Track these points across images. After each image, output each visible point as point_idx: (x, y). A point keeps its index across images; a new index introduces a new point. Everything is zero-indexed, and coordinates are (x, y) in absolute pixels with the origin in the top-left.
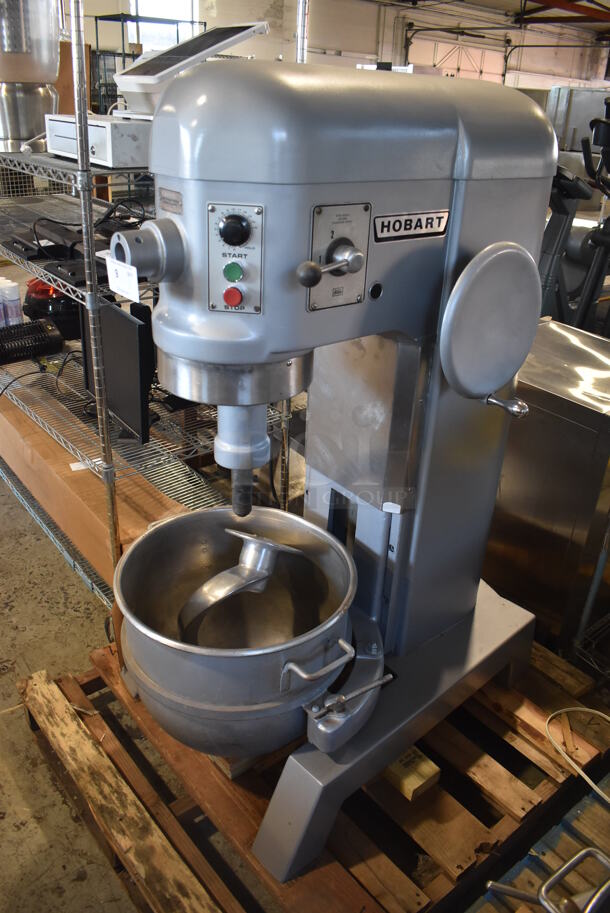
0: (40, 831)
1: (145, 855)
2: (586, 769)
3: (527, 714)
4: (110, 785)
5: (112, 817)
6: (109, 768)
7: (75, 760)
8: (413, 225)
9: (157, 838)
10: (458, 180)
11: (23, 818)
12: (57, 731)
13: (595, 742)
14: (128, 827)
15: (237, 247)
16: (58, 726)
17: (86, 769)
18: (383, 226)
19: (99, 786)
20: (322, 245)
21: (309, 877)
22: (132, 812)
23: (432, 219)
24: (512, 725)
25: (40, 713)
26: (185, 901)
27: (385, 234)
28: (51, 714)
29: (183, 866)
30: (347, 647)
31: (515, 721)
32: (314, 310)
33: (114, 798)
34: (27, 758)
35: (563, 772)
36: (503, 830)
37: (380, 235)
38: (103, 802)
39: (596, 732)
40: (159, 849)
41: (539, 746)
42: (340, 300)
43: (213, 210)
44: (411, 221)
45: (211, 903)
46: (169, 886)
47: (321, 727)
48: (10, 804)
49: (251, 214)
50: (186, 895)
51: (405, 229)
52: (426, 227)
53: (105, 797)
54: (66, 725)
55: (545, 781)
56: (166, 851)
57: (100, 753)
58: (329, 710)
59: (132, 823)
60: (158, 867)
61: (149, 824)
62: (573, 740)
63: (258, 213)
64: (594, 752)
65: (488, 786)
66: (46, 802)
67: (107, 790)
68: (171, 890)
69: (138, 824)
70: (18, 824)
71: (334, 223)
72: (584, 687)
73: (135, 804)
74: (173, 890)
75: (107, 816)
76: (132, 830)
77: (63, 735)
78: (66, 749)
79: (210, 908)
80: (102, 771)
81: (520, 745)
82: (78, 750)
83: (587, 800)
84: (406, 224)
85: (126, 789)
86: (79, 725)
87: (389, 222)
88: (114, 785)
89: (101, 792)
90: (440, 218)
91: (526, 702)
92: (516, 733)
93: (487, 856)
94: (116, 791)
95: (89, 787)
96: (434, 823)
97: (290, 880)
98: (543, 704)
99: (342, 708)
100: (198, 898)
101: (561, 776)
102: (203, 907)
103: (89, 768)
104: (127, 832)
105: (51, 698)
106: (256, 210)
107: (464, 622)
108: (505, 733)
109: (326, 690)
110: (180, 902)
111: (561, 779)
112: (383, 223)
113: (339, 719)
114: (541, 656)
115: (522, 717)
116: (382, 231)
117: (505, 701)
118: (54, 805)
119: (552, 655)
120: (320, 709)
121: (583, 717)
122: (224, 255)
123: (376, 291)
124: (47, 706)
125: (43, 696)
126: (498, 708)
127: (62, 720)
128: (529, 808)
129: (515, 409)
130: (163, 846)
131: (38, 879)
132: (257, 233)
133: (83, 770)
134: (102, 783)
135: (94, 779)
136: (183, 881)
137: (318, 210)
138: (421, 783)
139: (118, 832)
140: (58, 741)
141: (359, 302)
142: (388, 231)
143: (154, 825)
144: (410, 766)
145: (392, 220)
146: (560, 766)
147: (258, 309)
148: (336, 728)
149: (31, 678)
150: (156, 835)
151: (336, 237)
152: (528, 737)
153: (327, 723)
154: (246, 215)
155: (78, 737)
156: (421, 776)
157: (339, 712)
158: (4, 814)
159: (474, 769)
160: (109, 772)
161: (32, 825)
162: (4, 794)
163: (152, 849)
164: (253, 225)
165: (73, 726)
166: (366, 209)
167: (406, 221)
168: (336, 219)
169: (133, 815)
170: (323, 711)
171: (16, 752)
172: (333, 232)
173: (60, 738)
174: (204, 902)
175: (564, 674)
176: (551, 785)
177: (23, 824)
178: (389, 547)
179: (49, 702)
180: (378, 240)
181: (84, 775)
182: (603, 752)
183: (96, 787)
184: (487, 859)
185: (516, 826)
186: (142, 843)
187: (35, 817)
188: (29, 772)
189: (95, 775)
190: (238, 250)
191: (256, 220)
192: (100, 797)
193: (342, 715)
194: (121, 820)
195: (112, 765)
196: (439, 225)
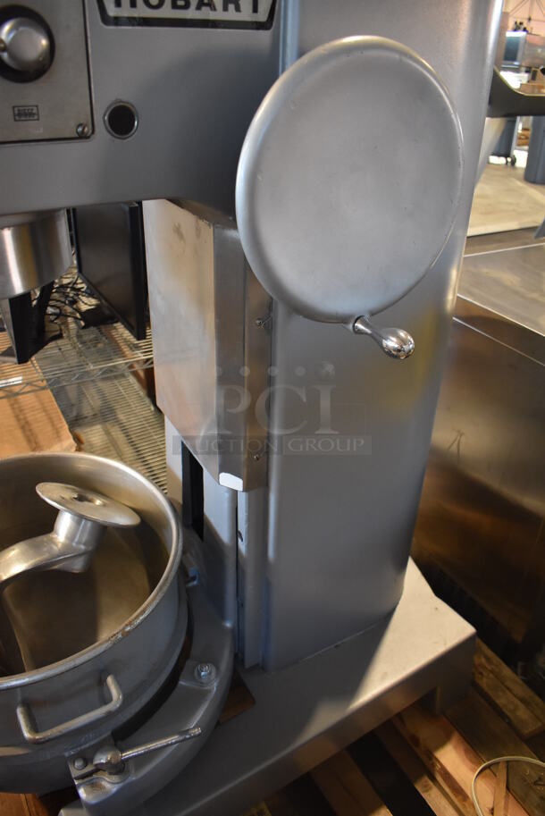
3: (451, 758)
24: (428, 768)
27: (127, 10)
30: (115, 691)
31: (433, 765)
37: (113, 11)
41: (461, 808)
47: (82, 792)
51: (175, 5)
58: (99, 768)
62: (506, 808)
72: (540, 724)
81: (436, 799)
91: (456, 737)
92: (433, 779)
98: (479, 745)
99: (118, 768)
108: (419, 777)
109: (109, 733)
113: (109, 783)
114: (492, 671)
115: (443, 761)
116: (118, 5)
117: (425, 732)
119: (506, 671)
120: (86, 764)
121: (528, 772)
126: (416, 740)
129: (391, 343)
141: (82, 136)
142: (134, 5)
148: (103, 797)
152: (447, 790)
153: (94, 786)
157: (111, 774)
170: (89, 768)
175: (519, 703)
178: (237, 534)
193: (115, 778)
196: (255, 10)
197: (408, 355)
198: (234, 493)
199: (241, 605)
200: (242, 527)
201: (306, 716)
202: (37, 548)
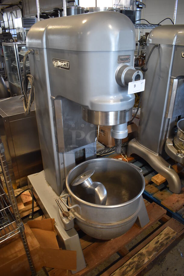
1: (149, 253)
4: (127, 268)
5: (139, 265)
6: (120, 269)
9: (144, 251)
14: (141, 259)
19: (128, 272)
26: (160, 241)
29: (151, 243)
33: (132, 266)
38: (134, 269)
40: (147, 250)
45: (159, 235)
46: (157, 245)
50: (158, 241)
53: (132, 269)
56: (147, 248)
59: (140, 258)
60: (153, 249)
67: (129, 269)
68: (158, 245)
69: (140, 257)
73: (133, 259)
74: (158, 244)
79: (160, 235)
80: (122, 272)
85: (128, 262)
89: (130, 270)
95: (129, 274)
100: (158, 238)
102: (160, 237)
104: (143, 259)
110: (161, 242)
130: (146, 248)
134: (127, 271)
135: (126, 274)
136: (155, 242)
139: (144, 262)
150: (142, 251)
163: (147, 252)
169: (137, 259)
174: (159, 237)
183: (129, 272)
186: (146, 255)
192: (132, 270)
194: (139, 262)
195: (119, 269)
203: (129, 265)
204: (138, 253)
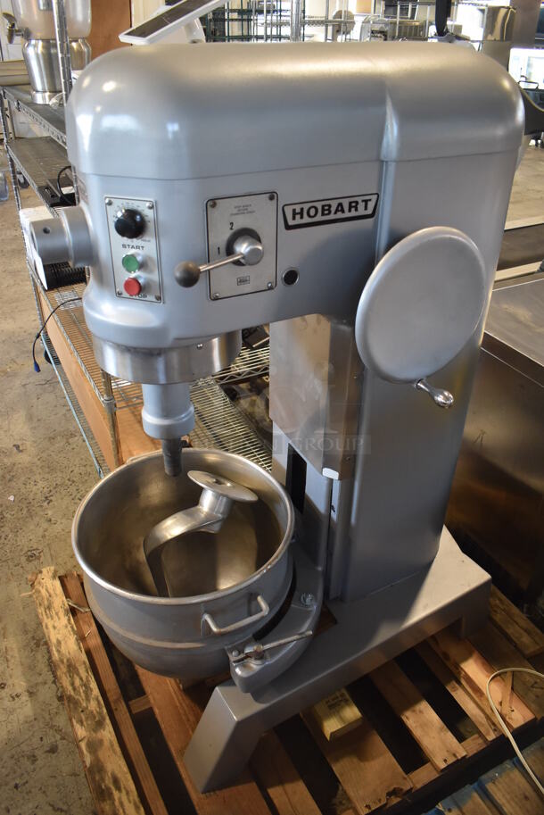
0: (29, 705)
1: (94, 746)
2: (516, 733)
3: (472, 668)
4: (81, 679)
5: (75, 708)
6: (84, 663)
7: (59, 651)
8: (333, 209)
9: (108, 733)
10: (387, 162)
11: (19, 690)
12: (50, 623)
13: (533, 706)
14: (87, 719)
15: (135, 240)
16: (52, 619)
17: (65, 661)
18: (294, 214)
19: (72, 677)
20: (221, 236)
21: (226, 792)
22: (93, 706)
23: (357, 203)
24: (456, 675)
25: (40, 605)
26: (116, 794)
27: (298, 221)
28: (49, 607)
29: (123, 763)
30: (263, 605)
31: (460, 673)
32: (216, 299)
33: (81, 691)
34: (33, 638)
35: (495, 730)
36: (422, 777)
37: (291, 222)
38: (72, 693)
39: (537, 696)
40: (106, 743)
41: (477, 699)
42: (247, 288)
43: (110, 204)
44: (330, 206)
45: (137, 799)
46: (107, 778)
47: (238, 671)
48: (11, 677)
49: (143, 207)
50: (118, 788)
51: (323, 214)
52: (350, 211)
53: (74, 689)
54: (59, 618)
55: (476, 736)
56: (112, 746)
57: (80, 648)
58: (248, 656)
59: (91, 715)
60: (102, 760)
61: (104, 719)
62: (511, 702)
63: (151, 208)
64: (529, 716)
65: (417, 733)
66: (40, 679)
67: (77, 682)
68: (107, 782)
69: (95, 718)
70: (14, 695)
71: (232, 215)
72: (538, 647)
73: (97, 700)
74: (109, 782)
75: (72, 706)
76: (89, 722)
77: (54, 627)
78: (54, 641)
79: (135, 804)
80: (77, 665)
81: (461, 697)
82: (62, 642)
83: (508, 764)
84: (323, 210)
85: (93, 685)
86: (69, 620)
87: (302, 209)
88: (84, 679)
89: (73, 684)
90: (366, 202)
91: (476, 655)
92: (459, 683)
93: (399, 799)
94: (85, 685)
95: (64, 678)
96: (355, 760)
97: (209, 791)
98: (492, 660)
99: (260, 656)
100: (127, 793)
101: (491, 732)
102: (130, 802)
103: (68, 660)
104: (85, 723)
105: (51, 592)
106: (148, 204)
107: (418, 574)
108: (449, 681)
109: (250, 636)
110: (112, 793)
111: (491, 737)
112: (294, 210)
113: (255, 665)
114: (504, 610)
115: (466, 670)
116: (294, 218)
117: (454, 651)
118: (45, 683)
119: (515, 610)
120: (239, 654)
121: (528, 678)
122: (124, 246)
123: (291, 277)
124: (48, 599)
125: (47, 590)
126: (446, 656)
127: (57, 614)
128: (451, 760)
129: (440, 399)
131: (19, 746)
132: (151, 226)
133: (62, 662)
134: (75, 676)
135: (69, 671)
136: (119, 775)
137: (213, 203)
138: (340, 727)
139: (77, 722)
140: (49, 633)
141: (270, 288)
142: (302, 217)
143: (108, 721)
144: (334, 708)
145: (306, 207)
146: (494, 724)
147: (159, 298)
148: (251, 673)
149: (41, 572)
150: (107, 728)
151: (236, 227)
152: (469, 690)
153: (244, 666)
154: (139, 209)
155: (65, 631)
156: (342, 719)
157: (256, 659)
158: (5, 685)
159: (408, 713)
160: (83, 666)
161: (25, 697)
162: (8, 667)
163: (101, 742)
164: (146, 219)
165: (64, 620)
166: (271, 198)
167: (323, 206)
168: (235, 211)
169: (93, 709)
170: (242, 656)
171: (26, 632)
172: (232, 224)
173: (51, 629)
174: (131, 798)
175: (522, 631)
176: (480, 741)
177: (17, 696)
178: (331, 507)
179: (50, 596)
180: (288, 227)
181: (62, 666)
182: (539, 718)
183: (69, 679)
184: (399, 803)
185: (435, 775)
186: (94, 735)
187: (28, 691)
188: (32, 651)
189: (72, 668)
190: (135, 242)
191: (149, 214)
192: (70, 688)
193: (259, 662)
194: (82, 711)
195: (86, 660)
196: (366, 208)
197: (450, 406)
198: (331, 481)
199: (330, 554)
200: (335, 502)
201: (372, 632)
202: (191, 515)
203: (86, 685)
204: (107, 718)
